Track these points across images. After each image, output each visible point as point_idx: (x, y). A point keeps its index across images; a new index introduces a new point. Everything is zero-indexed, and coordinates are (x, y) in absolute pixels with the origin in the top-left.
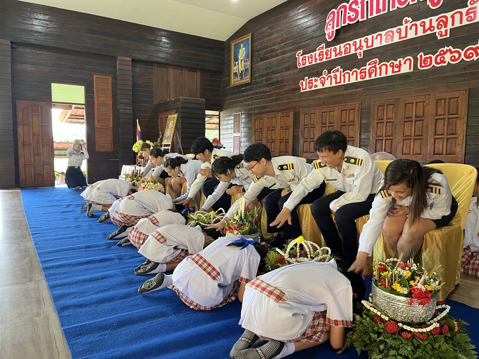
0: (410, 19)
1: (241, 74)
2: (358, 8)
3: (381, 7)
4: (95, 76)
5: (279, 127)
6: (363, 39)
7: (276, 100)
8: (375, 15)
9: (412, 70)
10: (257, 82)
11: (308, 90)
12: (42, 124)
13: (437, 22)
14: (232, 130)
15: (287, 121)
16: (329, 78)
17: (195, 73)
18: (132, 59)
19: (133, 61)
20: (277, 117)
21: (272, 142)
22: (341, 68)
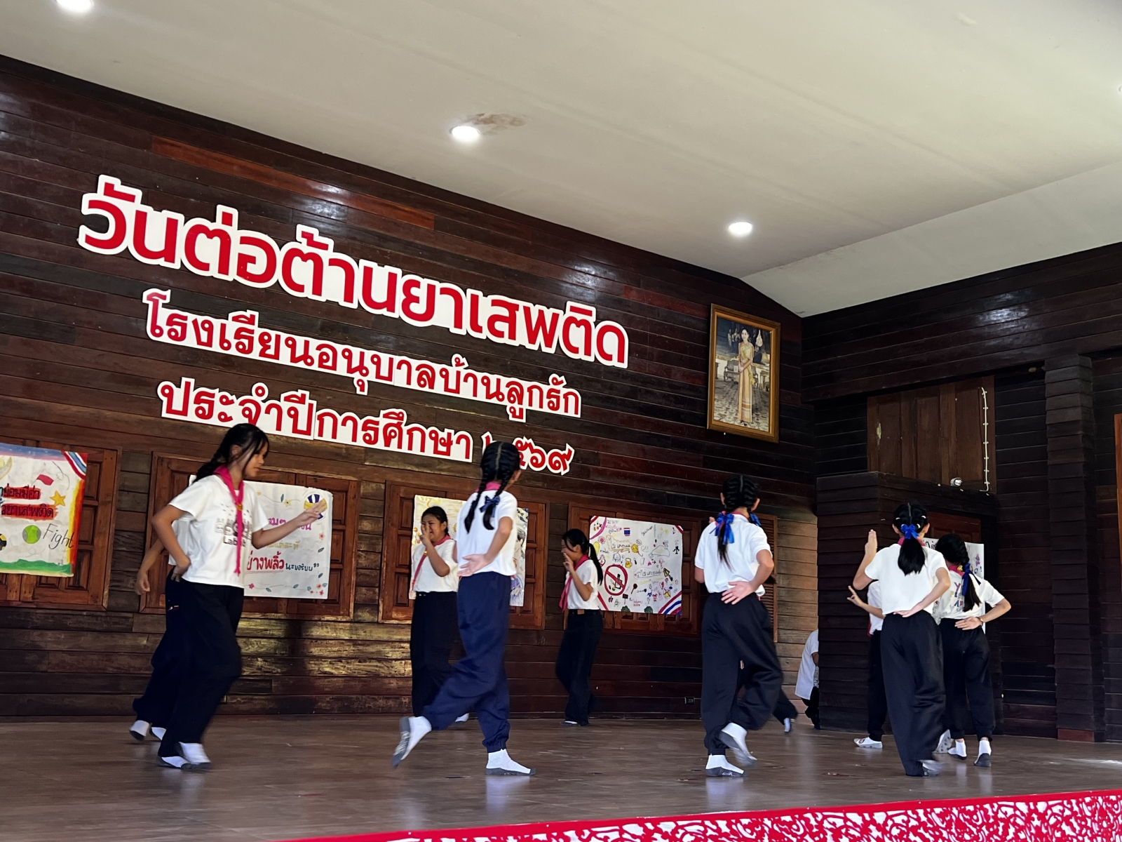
0: (464, 360)
6: (368, 354)
9: (469, 460)
11: (192, 417)
16: (274, 411)
22: (310, 399)
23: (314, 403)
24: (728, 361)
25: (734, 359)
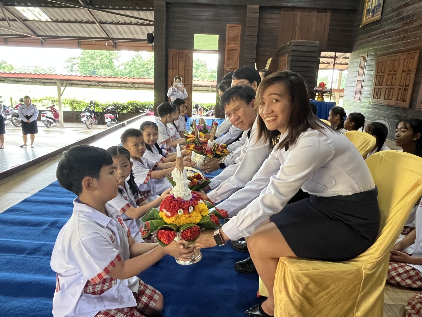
1: (373, 10)
4: (228, 25)
5: (401, 71)
7: (404, 38)
10: (388, 18)
12: (186, 68)
14: (357, 73)
15: (410, 64)
17: (325, 14)
18: (260, 6)
19: (261, 8)
20: (401, 58)
21: (391, 88)
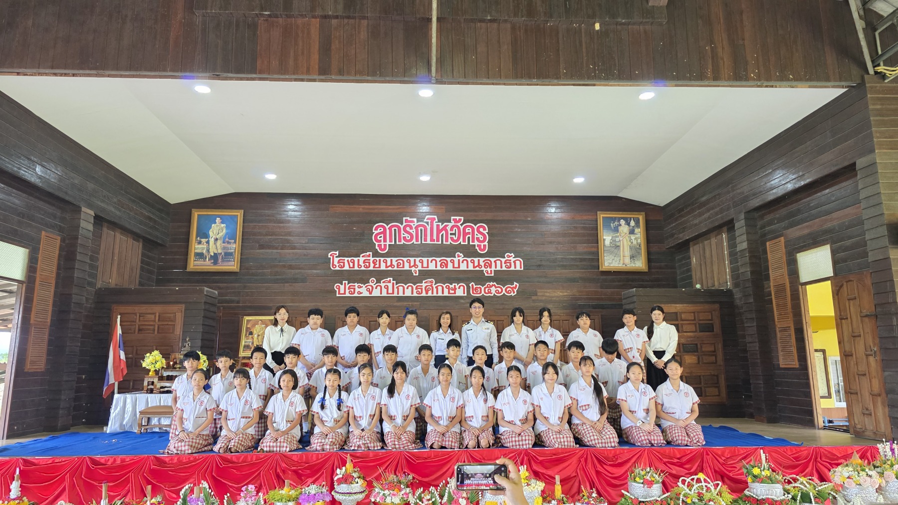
0: (461, 254)
1: (215, 258)
2: (413, 232)
3: (435, 237)
4: (43, 233)
6: (418, 259)
8: (429, 242)
9: (466, 295)
10: (253, 274)
11: (347, 295)
13: (484, 263)
16: (379, 288)
18: (95, 213)
22: (393, 280)
23: (395, 282)
24: (612, 237)
25: (616, 235)
